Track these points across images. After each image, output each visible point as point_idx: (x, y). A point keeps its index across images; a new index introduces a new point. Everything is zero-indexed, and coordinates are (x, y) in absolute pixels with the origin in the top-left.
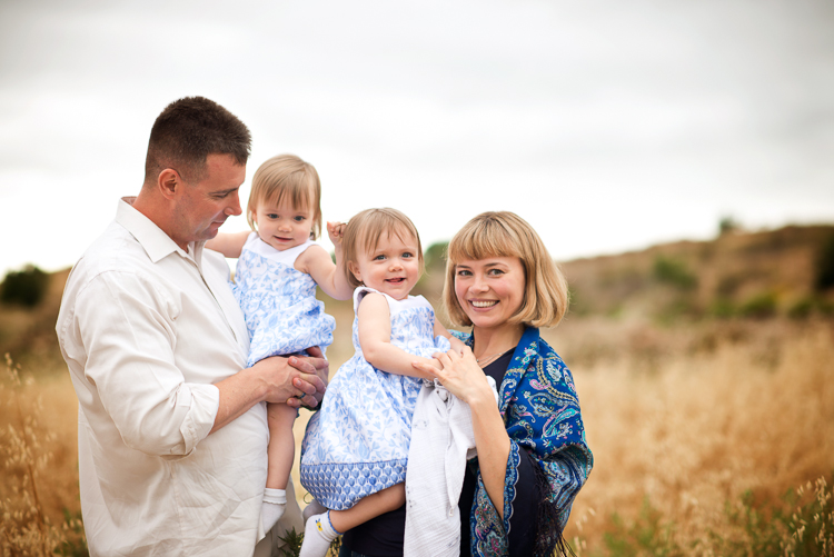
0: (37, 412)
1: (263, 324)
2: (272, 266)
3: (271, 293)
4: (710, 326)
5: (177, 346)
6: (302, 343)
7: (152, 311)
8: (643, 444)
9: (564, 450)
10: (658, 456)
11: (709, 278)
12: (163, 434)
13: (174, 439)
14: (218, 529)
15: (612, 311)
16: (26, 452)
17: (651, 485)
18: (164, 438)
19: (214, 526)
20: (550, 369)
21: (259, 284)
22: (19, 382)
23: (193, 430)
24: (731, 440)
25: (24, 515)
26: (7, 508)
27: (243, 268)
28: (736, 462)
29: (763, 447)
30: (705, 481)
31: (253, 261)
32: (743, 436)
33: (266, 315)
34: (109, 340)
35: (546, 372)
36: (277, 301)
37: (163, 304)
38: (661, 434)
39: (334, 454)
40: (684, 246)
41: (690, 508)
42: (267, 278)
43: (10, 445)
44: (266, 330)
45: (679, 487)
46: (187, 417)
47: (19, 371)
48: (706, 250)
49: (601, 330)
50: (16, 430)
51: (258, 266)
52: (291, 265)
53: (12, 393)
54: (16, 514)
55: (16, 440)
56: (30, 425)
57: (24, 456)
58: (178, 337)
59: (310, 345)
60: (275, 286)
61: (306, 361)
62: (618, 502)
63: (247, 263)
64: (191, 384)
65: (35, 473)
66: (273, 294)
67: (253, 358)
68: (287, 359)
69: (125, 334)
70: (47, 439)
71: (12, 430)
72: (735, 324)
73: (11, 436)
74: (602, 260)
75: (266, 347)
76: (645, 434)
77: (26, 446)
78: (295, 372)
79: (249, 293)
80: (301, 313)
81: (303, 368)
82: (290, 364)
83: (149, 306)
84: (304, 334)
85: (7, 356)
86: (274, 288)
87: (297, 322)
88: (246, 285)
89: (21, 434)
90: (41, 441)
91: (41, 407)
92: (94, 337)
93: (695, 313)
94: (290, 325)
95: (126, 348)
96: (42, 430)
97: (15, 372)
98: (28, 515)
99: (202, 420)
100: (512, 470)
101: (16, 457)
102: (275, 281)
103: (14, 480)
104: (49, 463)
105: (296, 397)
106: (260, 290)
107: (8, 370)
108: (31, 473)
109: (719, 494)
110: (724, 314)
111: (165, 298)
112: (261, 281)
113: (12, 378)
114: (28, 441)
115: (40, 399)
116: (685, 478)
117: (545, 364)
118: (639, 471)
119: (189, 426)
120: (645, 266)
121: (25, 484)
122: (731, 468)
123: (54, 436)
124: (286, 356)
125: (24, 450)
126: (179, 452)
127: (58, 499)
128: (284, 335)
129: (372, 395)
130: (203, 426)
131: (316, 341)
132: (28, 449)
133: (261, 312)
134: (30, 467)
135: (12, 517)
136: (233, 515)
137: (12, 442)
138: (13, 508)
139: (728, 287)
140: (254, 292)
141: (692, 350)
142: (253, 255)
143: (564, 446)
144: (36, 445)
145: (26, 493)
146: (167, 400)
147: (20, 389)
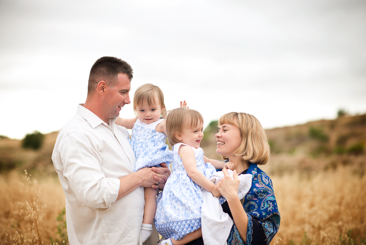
0: (38, 195)
1: (142, 154)
2: (146, 130)
3: (146, 141)
4: (334, 158)
5: (102, 163)
6: (158, 161)
7: (90, 148)
8: (304, 209)
9: (271, 217)
10: (310, 215)
11: (334, 137)
12: (96, 199)
13: (100, 201)
14: (121, 242)
15: (291, 151)
16: (34, 213)
17: (307, 228)
18: (96, 201)
19: (119, 240)
20: (264, 179)
21: (141, 138)
22: (30, 182)
23: (108, 197)
24: (343, 208)
25: (33, 240)
26: (25, 237)
27: (134, 132)
28: (344, 218)
29: (357, 211)
30: (330, 225)
31: (138, 129)
32: (348, 206)
33: (144, 150)
34: (72, 160)
35: (262, 180)
36: (148, 144)
37: (95, 145)
38: (312, 205)
39: (173, 218)
40: (323, 122)
41: (324, 238)
42: (144, 135)
43: (27, 210)
44: (143, 157)
45: (320, 228)
46: (106, 192)
47: (30, 177)
48: (332, 124)
49: (286, 159)
50: (29, 203)
51: (140, 130)
52: (154, 129)
53: (28, 187)
54: (29, 240)
55: (29, 208)
56: (36, 201)
57: (33, 215)
58: (102, 159)
59: (161, 162)
60: (147, 138)
61: (160, 169)
62: (293, 235)
63: (136, 130)
64: (108, 178)
65: (38, 222)
66: (147, 142)
67: (137, 168)
68: (151, 169)
69: (79, 158)
70: (43, 207)
71: (27, 203)
72: (345, 157)
73: (27, 206)
74: (286, 128)
75: (142, 163)
76: (305, 206)
77: (34, 210)
78: (154, 173)
79: (137, 142)
80: (158, 149)
81: (158, 172)
82: (152, 170)
83: (89, 146)
84: (159, 157)
85: (25, 171)
86: (147, 139)
87: (156, 153)
88: (135, 139)
89: (32, 205)
90: (41, 208)
91: (40, 193)
92: (67, 159)
93: (327, 152)
94: (152, 154)
95: (79, 163)
96: (41, 203)
97: (29, 178)
98: (34, 241)
99: (112, 193)
100: (250, 229)
101: (29, 215)
102: (147, 136)
103: (28, 225)
104: (44, 218)
105: (156, 184)
106: (141, 140)
107: (26, 177)
108: (36, 222)
109: (337, 232)
110: (340, 152)
111: (96, 142)
112: (142, 137)
113: (28, 180)
114: (34, 208)
115: (40, 190)
116: (322, 225)
117: (261, 177)
118: (302, 222)
119: (107, 195)
120: (306, 131)
121: (33, 227)
122: (342, 220)
123: (46, 206)
124: (151, 167)
125: (32, 212)
126: (103, 207)
127: (48, 233)
128: (150, 158)
129: (188, 191)
130: (113, 195)
131: (164, 160)
132: (34, 212)
133: (142, 149)
134: (35, 219)
135: (27, 242)
136: (128, 235)
137: (28, 208)
138: (28, 237)
139: (342, 140)
140: (139, 141)
141: (326, 169)
142: (138, 126)
143: (271, 214)
144: (38, 210)
145: (33, 231)
146: (97, 184)
147: (31, 185)
